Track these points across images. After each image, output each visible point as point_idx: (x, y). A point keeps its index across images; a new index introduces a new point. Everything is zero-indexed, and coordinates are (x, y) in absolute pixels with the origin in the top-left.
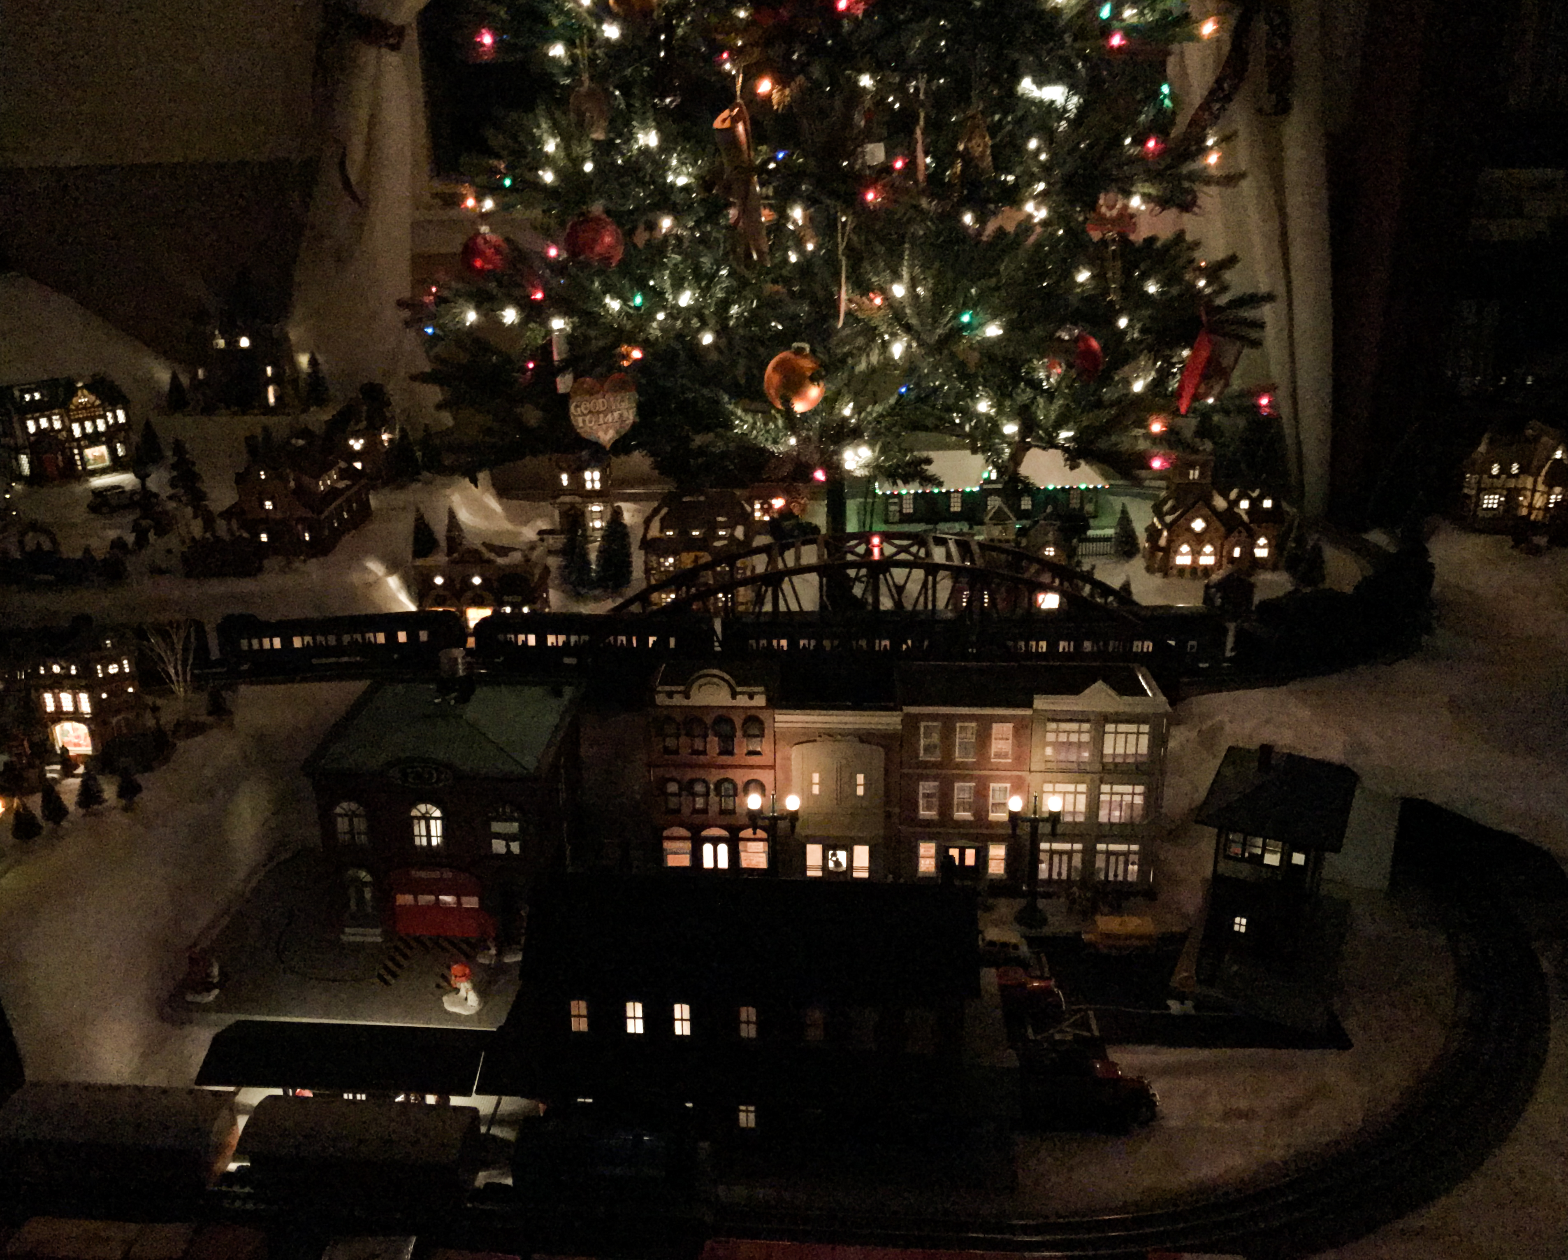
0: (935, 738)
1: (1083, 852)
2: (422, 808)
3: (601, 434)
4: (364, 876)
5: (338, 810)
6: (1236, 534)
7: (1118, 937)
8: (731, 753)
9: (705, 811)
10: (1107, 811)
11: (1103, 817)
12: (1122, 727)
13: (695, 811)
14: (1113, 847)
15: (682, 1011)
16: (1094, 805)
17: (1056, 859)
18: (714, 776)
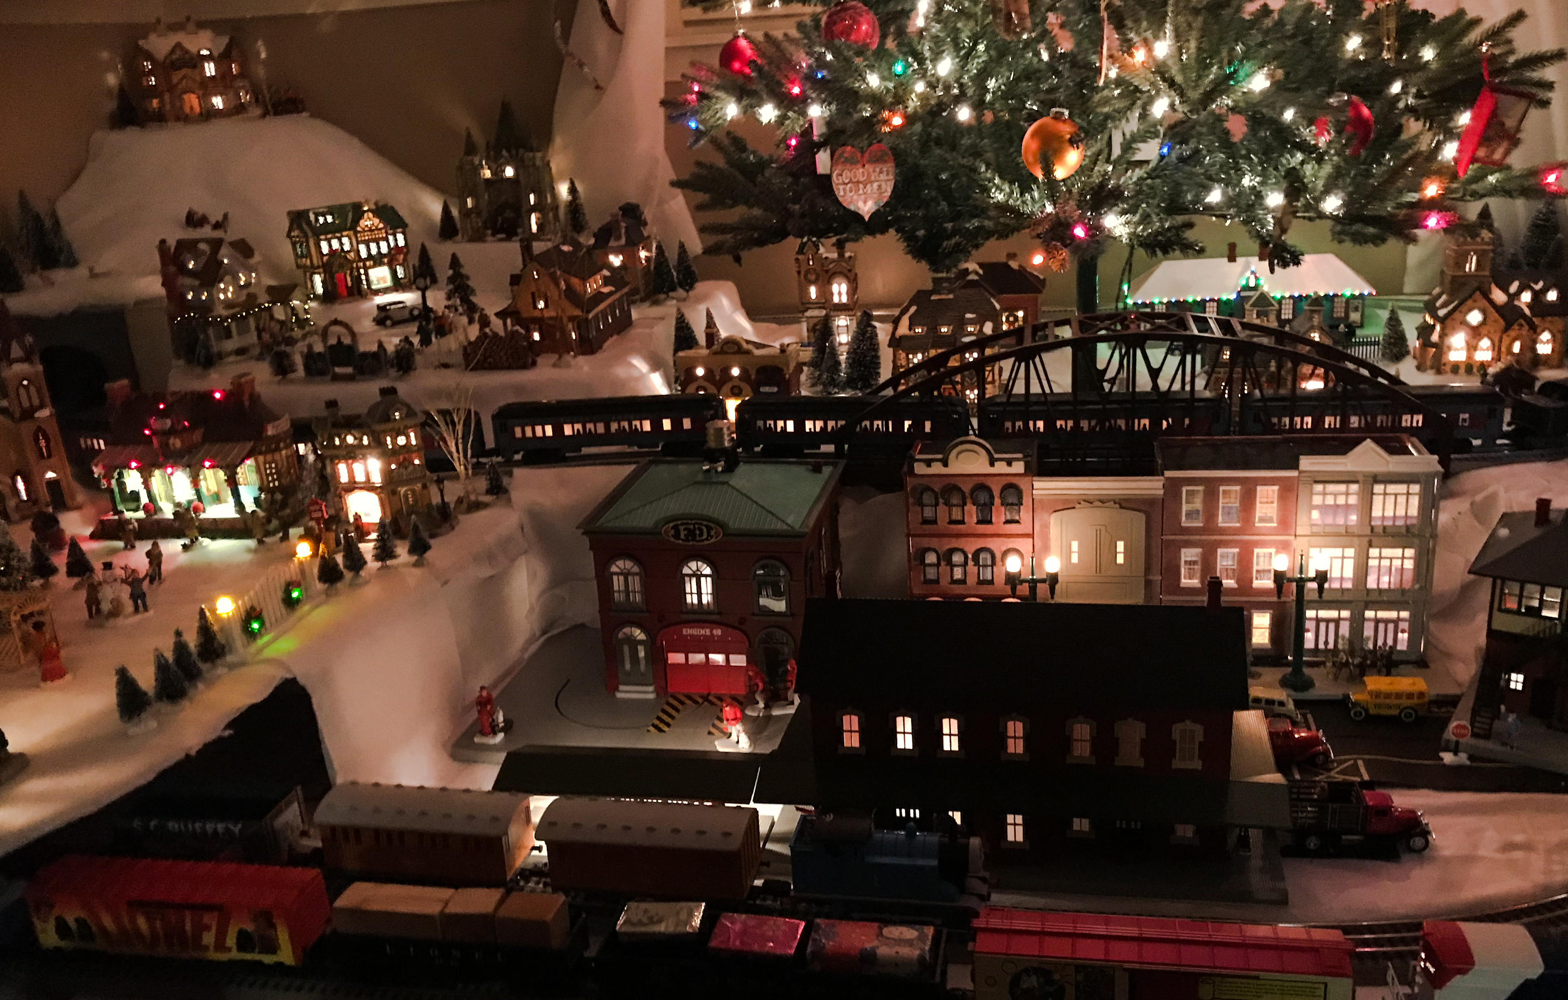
0: (1198, 504)
1: (1352, 620)
2: (693, 565)
3: (861, 204)
4: (639, 634)
5: (614, 569)
6: (1516, 327)
7: (1388, 696)
8: (990, 522)
9: (963, 582)
10: (1376, 576)
11: (1371, 583)
12: (1392, 488)
13: (954, 582)
14: (1382, 614)
15: (950, 726)
16: (1362, 570)
17: (1323, 626)
18: (971, 546)
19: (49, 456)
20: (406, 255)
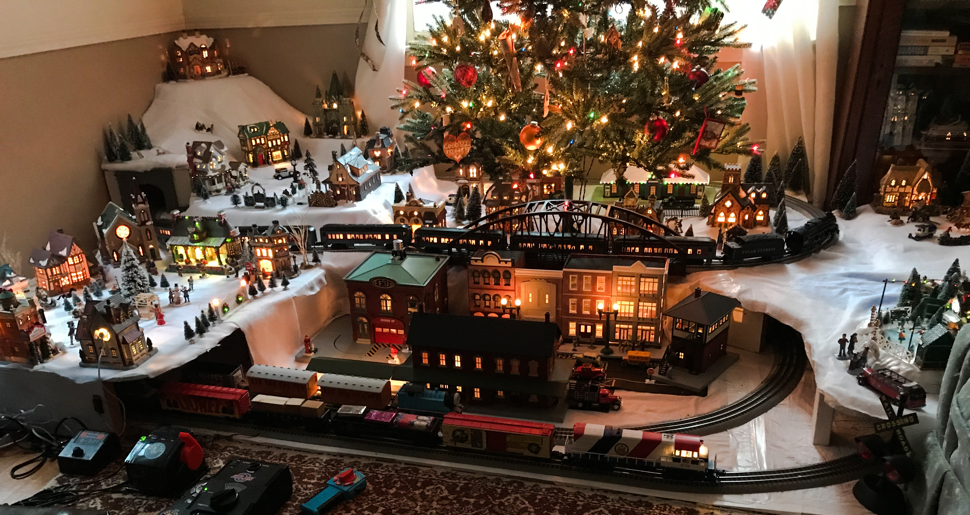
1: (633, 329)
2: (384, 296)
3: (456, 157)
4: (365, 320)
5: (356, 295)
6: (747, 208)
7: (634, 357)
8: (499, 285)
9: (489, 307)
10: (642, 313)
11: (640, 315)
12: (647, 280)
13: (486, 307)
14: (644, 327)
15: (458, 358)
16: (637, 310)
17: (622, 331)
18: (492, 293)
19: (151, 239)
20: (288, 145)
